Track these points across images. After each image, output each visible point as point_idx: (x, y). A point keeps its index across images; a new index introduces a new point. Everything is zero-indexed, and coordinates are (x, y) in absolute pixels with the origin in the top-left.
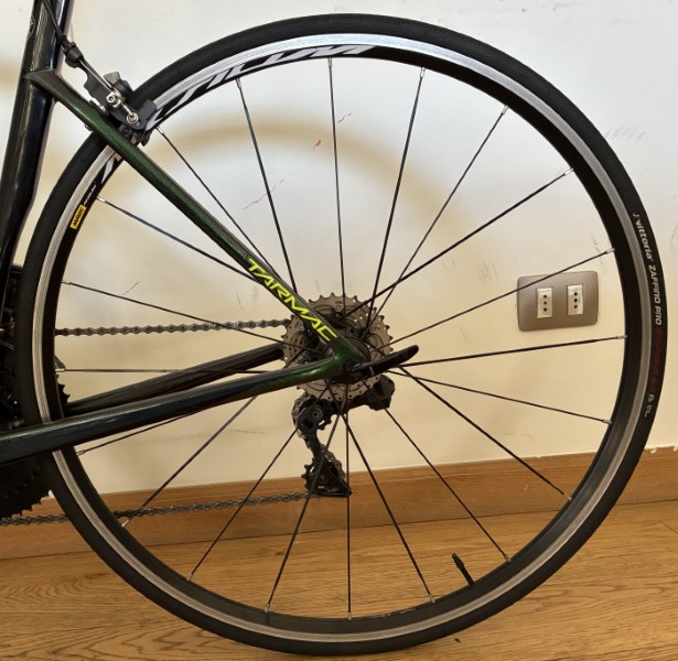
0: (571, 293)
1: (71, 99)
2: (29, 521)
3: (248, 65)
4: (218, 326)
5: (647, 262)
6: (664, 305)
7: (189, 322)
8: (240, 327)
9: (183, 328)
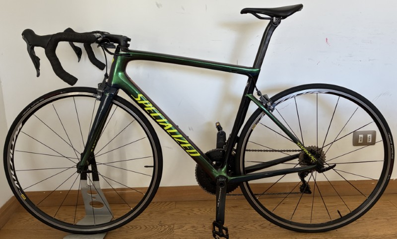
0: (368, 137)
1: (255, 100)
2: (230, 195)
3: (298, 95)
4: (276, 151)
5: (391, 144)
6: (394, 154)
7: (269, 149)
8: (281, 151)
9: (267, 151)
